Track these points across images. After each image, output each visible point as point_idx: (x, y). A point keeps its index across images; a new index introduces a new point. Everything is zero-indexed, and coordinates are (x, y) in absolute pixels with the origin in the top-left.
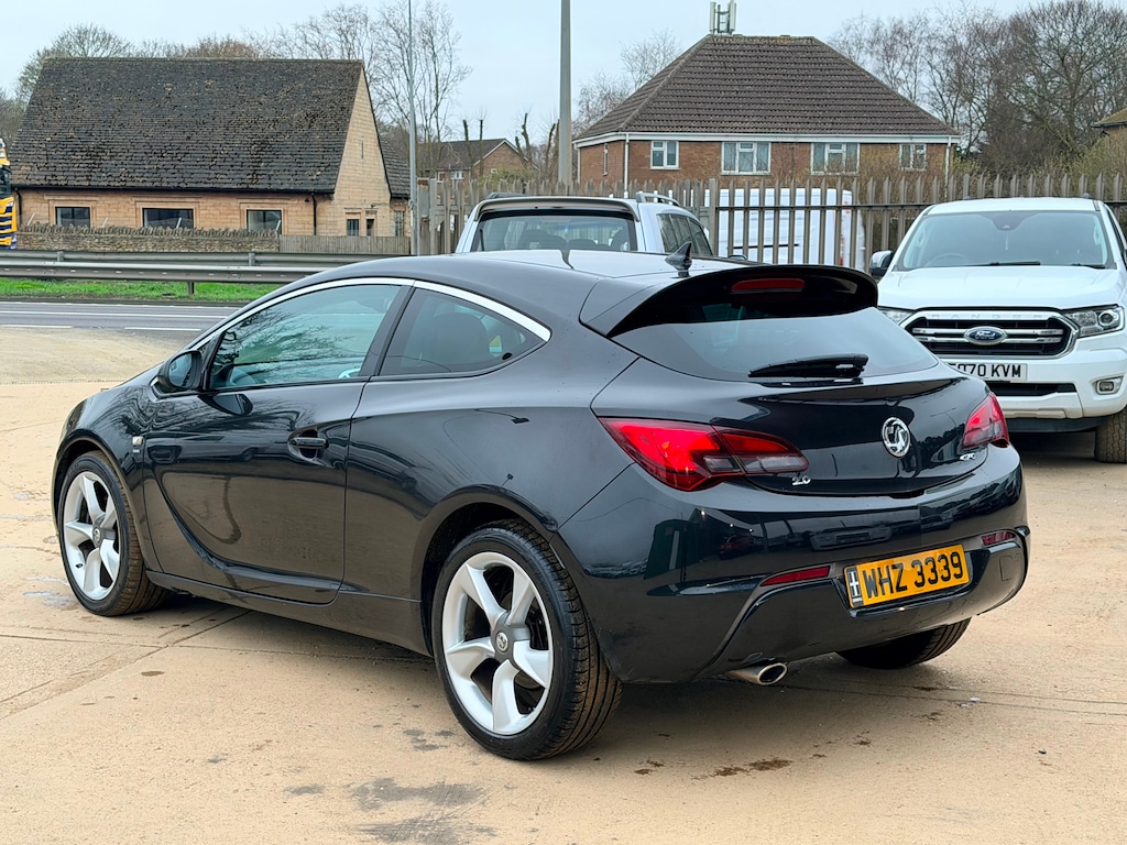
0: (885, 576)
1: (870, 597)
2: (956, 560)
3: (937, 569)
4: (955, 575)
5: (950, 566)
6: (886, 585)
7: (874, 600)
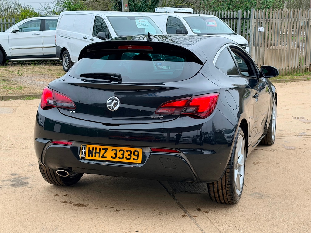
0: (98, 151)
1: (89, 156)
2: (136, 153)
3: (125, 155)
4: (134, 159)
5: (132, 155)
6: (97, 155)
7: (90, 158)
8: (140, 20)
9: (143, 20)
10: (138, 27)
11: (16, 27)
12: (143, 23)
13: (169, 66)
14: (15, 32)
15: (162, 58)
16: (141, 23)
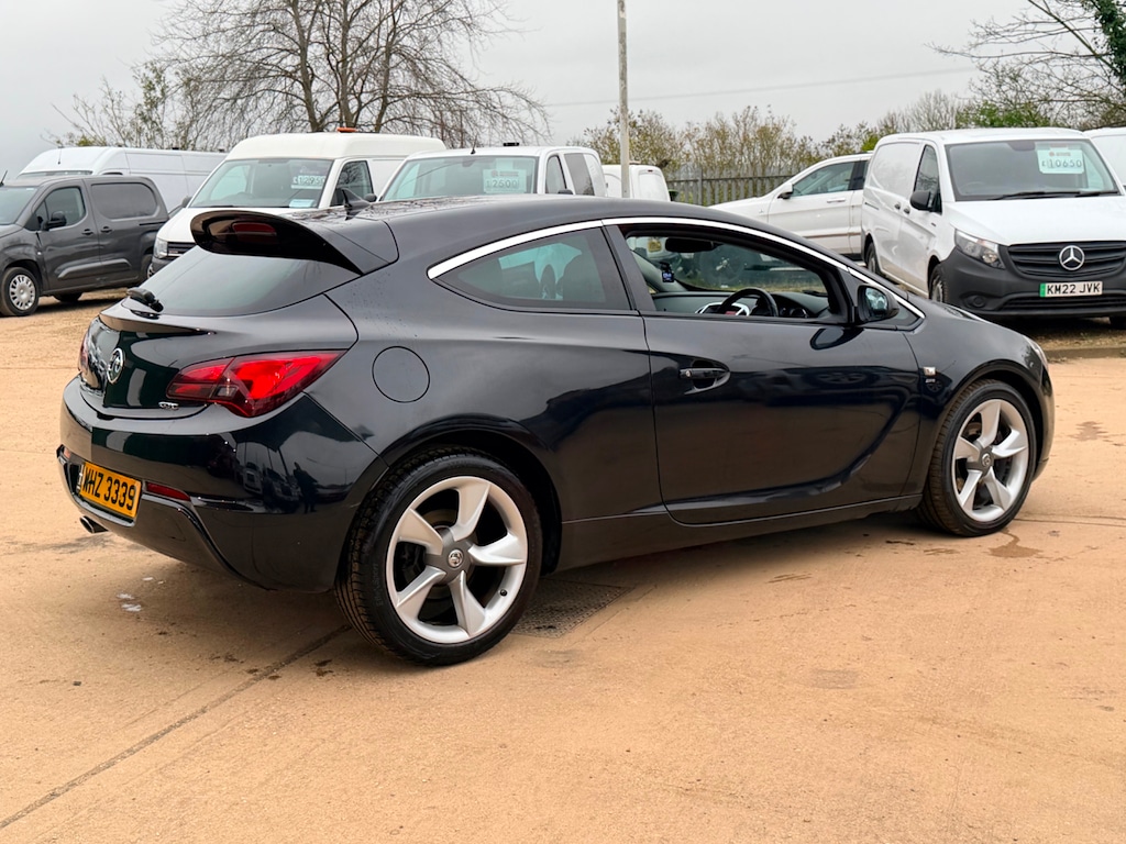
8: (1055, 150)
9: (1065, 150)
10: (1044, 170)
11: (787, 186)
12: (1062, 159)
13: (1096, 283)
14: (786, 196)
15: (1072, 257)
16: (1054, 159)
